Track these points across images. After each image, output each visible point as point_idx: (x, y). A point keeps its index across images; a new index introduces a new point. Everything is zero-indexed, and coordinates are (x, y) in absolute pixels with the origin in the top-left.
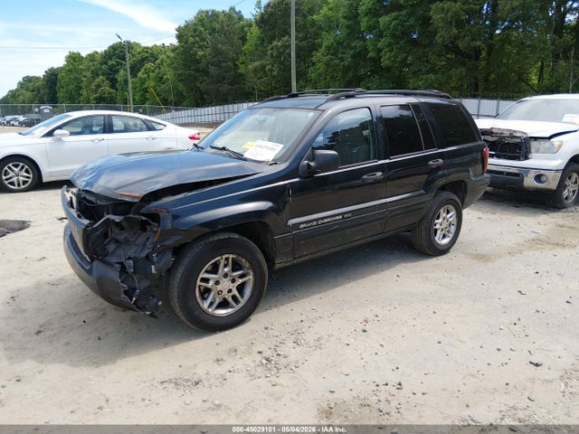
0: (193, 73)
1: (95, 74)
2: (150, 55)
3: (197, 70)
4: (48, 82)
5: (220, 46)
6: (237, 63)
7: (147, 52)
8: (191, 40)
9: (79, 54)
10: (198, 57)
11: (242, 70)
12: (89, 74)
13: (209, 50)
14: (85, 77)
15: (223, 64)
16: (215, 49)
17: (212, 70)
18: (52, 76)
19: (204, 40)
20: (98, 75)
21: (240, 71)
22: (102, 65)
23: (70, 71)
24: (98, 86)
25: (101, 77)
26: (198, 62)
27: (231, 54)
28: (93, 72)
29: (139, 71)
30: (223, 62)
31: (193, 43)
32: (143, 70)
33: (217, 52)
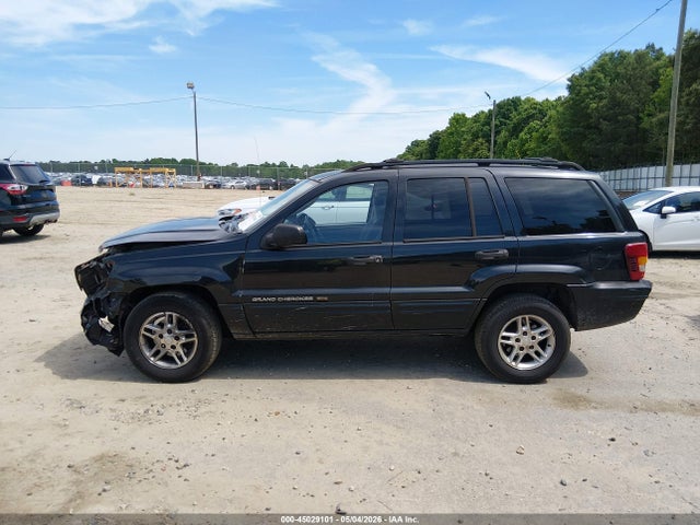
0: (581, 130)
1: (475, 136)
2: (539, 111)
3: (589, 127)
4: (430, 145)
5: (618, 94)
6: (641, 115)
7: (535, 108)
8: (584, 90)
9: (464, 115)
10: (589, 111)
11: (645, 124)
12: (469, 137)
13: (605, 102)
14: (465, 139)
15: (620, 118)
16: (613, 98)
17: (604, 125)
18: (436, 139)
19: (602, 89)
20: (478, 137)
21: (643, 125)
22: (483, 125)
23: (452, 134)
24: (476, 150)
25: (480, 140)
26: (589, 116)
27: (634, 105)
28: (473, 135)
29: (522, 130)
30: (620, 114)
31: (587, 94)
32: (526, 129)
33: (615, 103)
